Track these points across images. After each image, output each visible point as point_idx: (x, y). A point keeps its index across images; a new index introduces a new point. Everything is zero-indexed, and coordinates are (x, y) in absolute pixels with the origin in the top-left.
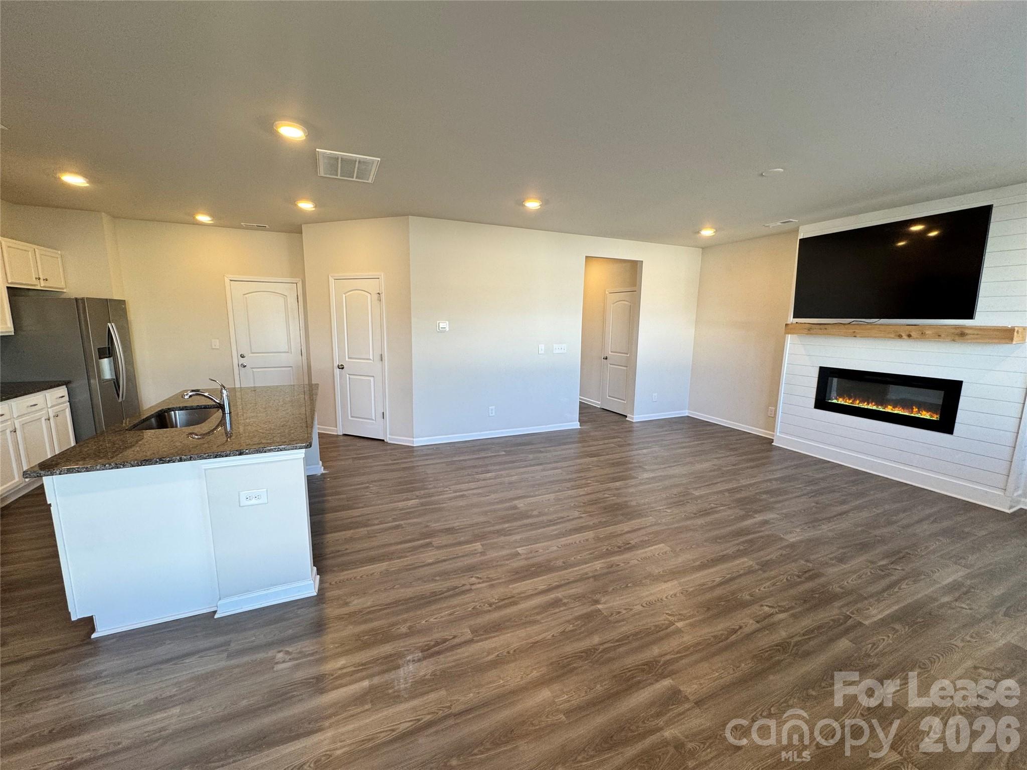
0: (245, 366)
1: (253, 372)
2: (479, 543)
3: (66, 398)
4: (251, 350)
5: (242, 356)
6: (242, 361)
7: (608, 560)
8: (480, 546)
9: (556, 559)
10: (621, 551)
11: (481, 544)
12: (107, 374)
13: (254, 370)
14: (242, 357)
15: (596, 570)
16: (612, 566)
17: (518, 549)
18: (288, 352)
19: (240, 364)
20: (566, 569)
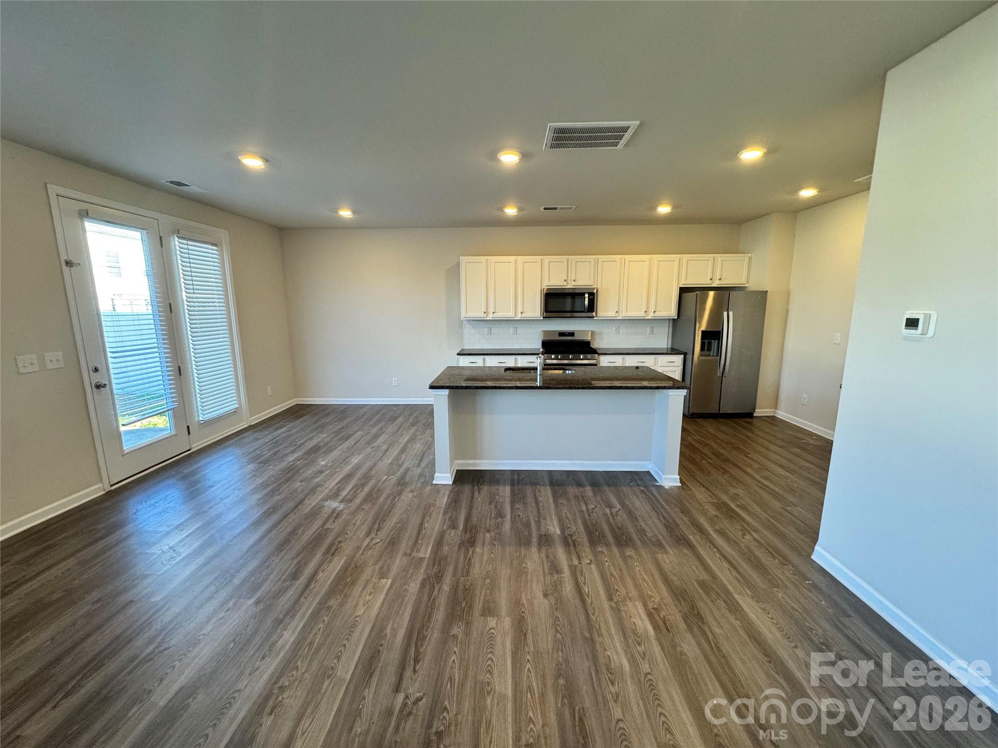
2: (428, 556)
3: (679, 364)
7: (282, 654)
8: (421, 555)
9: (341, 605)
10: (275, 683)
11: (424, 558)
15: (285, 630)
16: (270, 650)
17: (390, 581)
20: (320, 603)
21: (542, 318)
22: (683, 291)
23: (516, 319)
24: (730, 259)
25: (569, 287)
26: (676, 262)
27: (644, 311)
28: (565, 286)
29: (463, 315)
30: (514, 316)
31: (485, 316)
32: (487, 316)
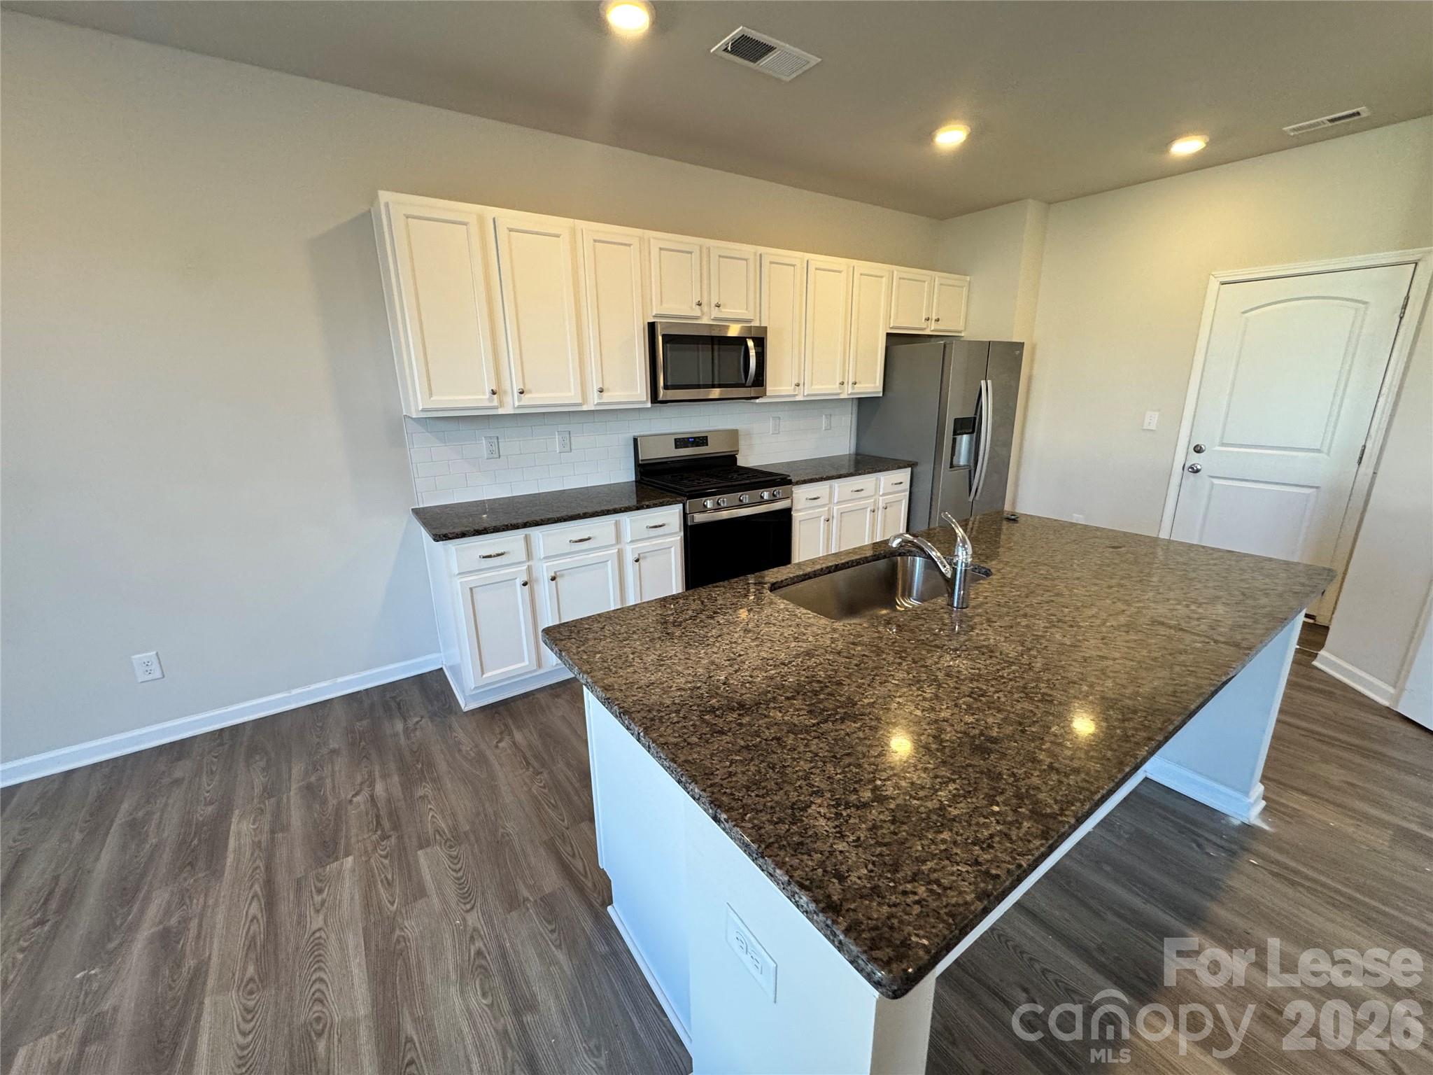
0: (1198, 471)
1: (1213, 484)
3: (907, 485)
4: (1222, 437)
5: (1198, 450)
6: (1195, 459)
12: (963, 458)
13: (1216, 481)
14: (1198, 452)
18: (1319, 451)
19: (1187, 466)
21: (649, 405)
22: (894, 339)
23: (585, 408)
24: (950, 282)
25: (705, 321)
26: (884, 279)
27: (839, 381)
28: (697, 318)
29: (418, 401)
30: (579, 401)
31: (495, 403)
32: (501, 404)
